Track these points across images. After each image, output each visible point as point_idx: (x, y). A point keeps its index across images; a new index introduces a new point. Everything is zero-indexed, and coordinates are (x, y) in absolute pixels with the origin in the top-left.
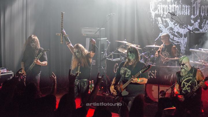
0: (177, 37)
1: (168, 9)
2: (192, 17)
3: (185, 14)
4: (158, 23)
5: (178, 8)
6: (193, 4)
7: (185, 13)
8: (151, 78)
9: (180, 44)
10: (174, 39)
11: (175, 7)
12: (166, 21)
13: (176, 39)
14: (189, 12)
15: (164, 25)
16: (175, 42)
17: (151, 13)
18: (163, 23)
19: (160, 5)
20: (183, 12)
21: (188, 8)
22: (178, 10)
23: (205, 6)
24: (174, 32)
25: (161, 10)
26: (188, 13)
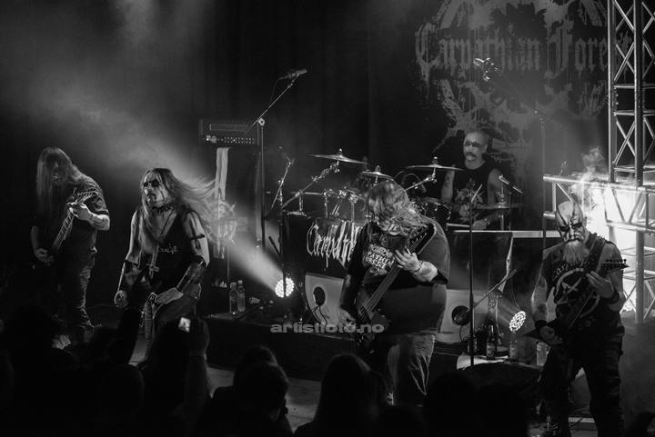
0: (503, 140)
1: (473, 52)
2: (548, 74)
3: (526, 69)
4: (442, 96)
5: (503, 50)
6: (551, 35)
7: (526, 64)
9: (510, 162)
10: (494, 146)
11: (492, 46)
12: (466, 92)
13: (498, 145)
14: (537, 61)
15: (460, 104)
16: (496, 156)
17: (418, 68)
18: (456, 97)
19: (446, 39)
20: (519, 62)
21: (534, 47)
22: (503, 54)
23: (587, 41)
24: (494, 124)
25: (449, 56)
26: (534, 64)
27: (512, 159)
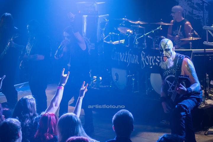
0: (198, 10)
8: (155, 65)
9: (200, 19)
10: (194, 13)
13: (195, 12)
16: (195, 17)
24: (193, 3)
27: (201, 18)
